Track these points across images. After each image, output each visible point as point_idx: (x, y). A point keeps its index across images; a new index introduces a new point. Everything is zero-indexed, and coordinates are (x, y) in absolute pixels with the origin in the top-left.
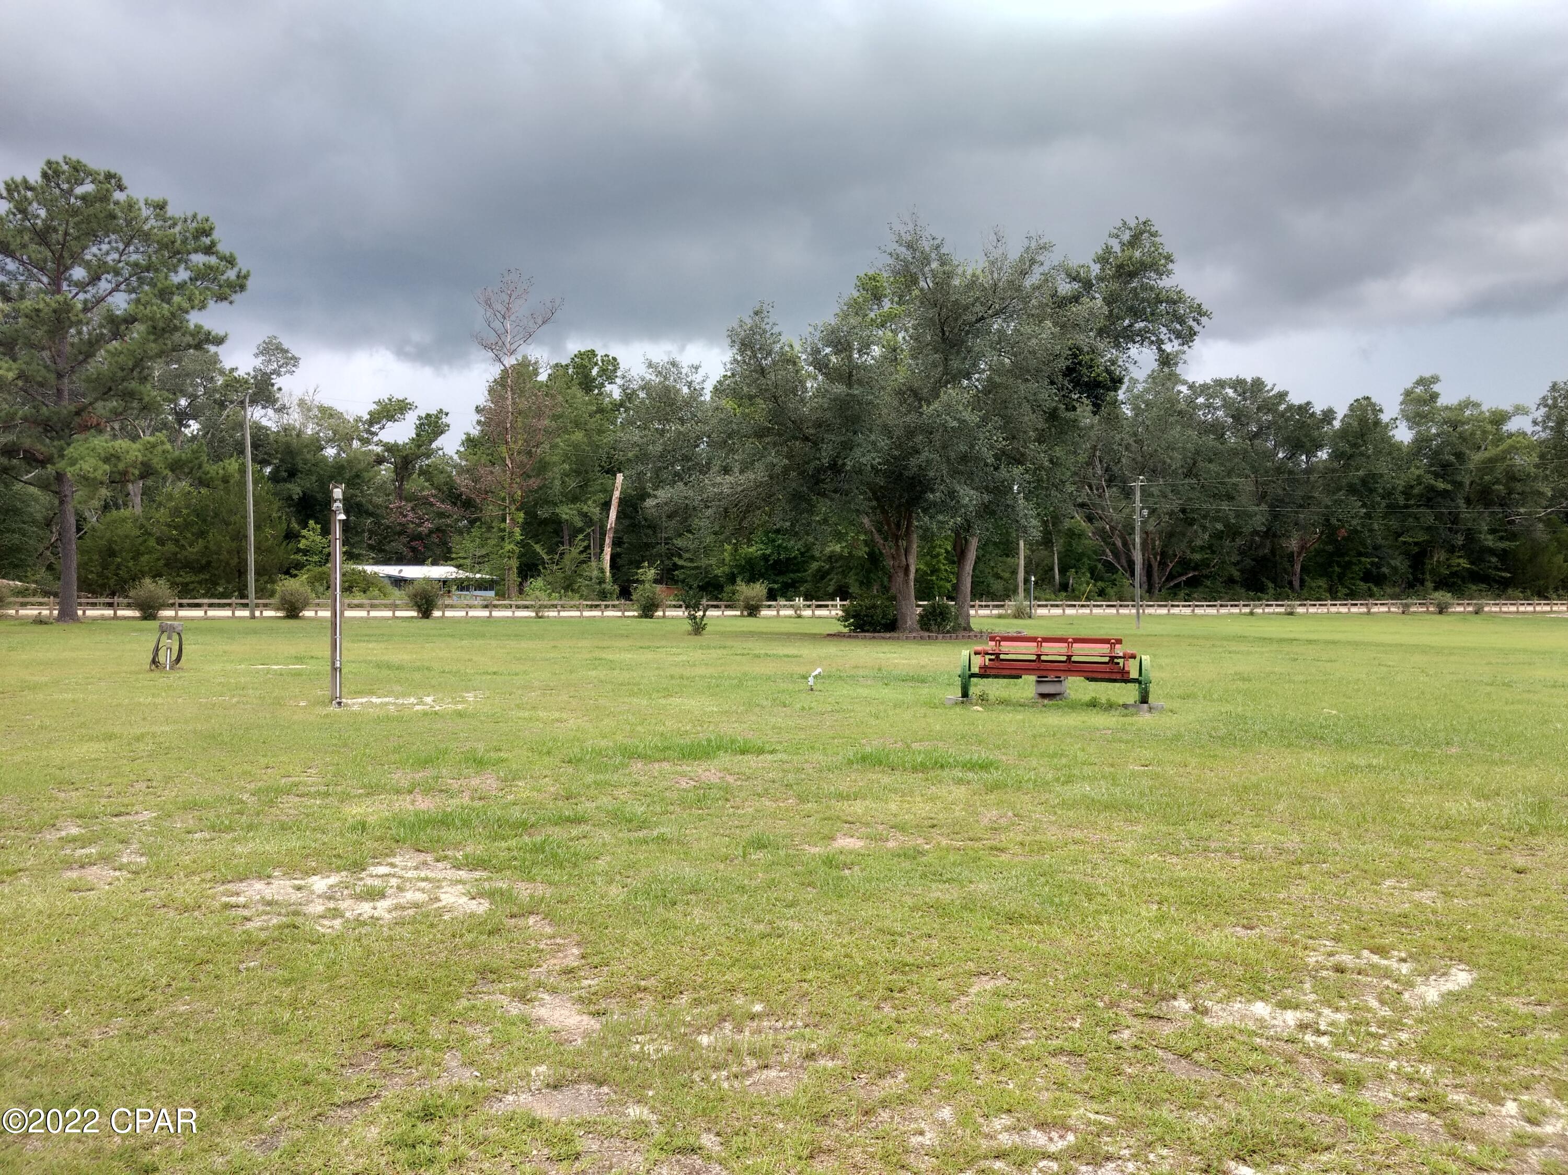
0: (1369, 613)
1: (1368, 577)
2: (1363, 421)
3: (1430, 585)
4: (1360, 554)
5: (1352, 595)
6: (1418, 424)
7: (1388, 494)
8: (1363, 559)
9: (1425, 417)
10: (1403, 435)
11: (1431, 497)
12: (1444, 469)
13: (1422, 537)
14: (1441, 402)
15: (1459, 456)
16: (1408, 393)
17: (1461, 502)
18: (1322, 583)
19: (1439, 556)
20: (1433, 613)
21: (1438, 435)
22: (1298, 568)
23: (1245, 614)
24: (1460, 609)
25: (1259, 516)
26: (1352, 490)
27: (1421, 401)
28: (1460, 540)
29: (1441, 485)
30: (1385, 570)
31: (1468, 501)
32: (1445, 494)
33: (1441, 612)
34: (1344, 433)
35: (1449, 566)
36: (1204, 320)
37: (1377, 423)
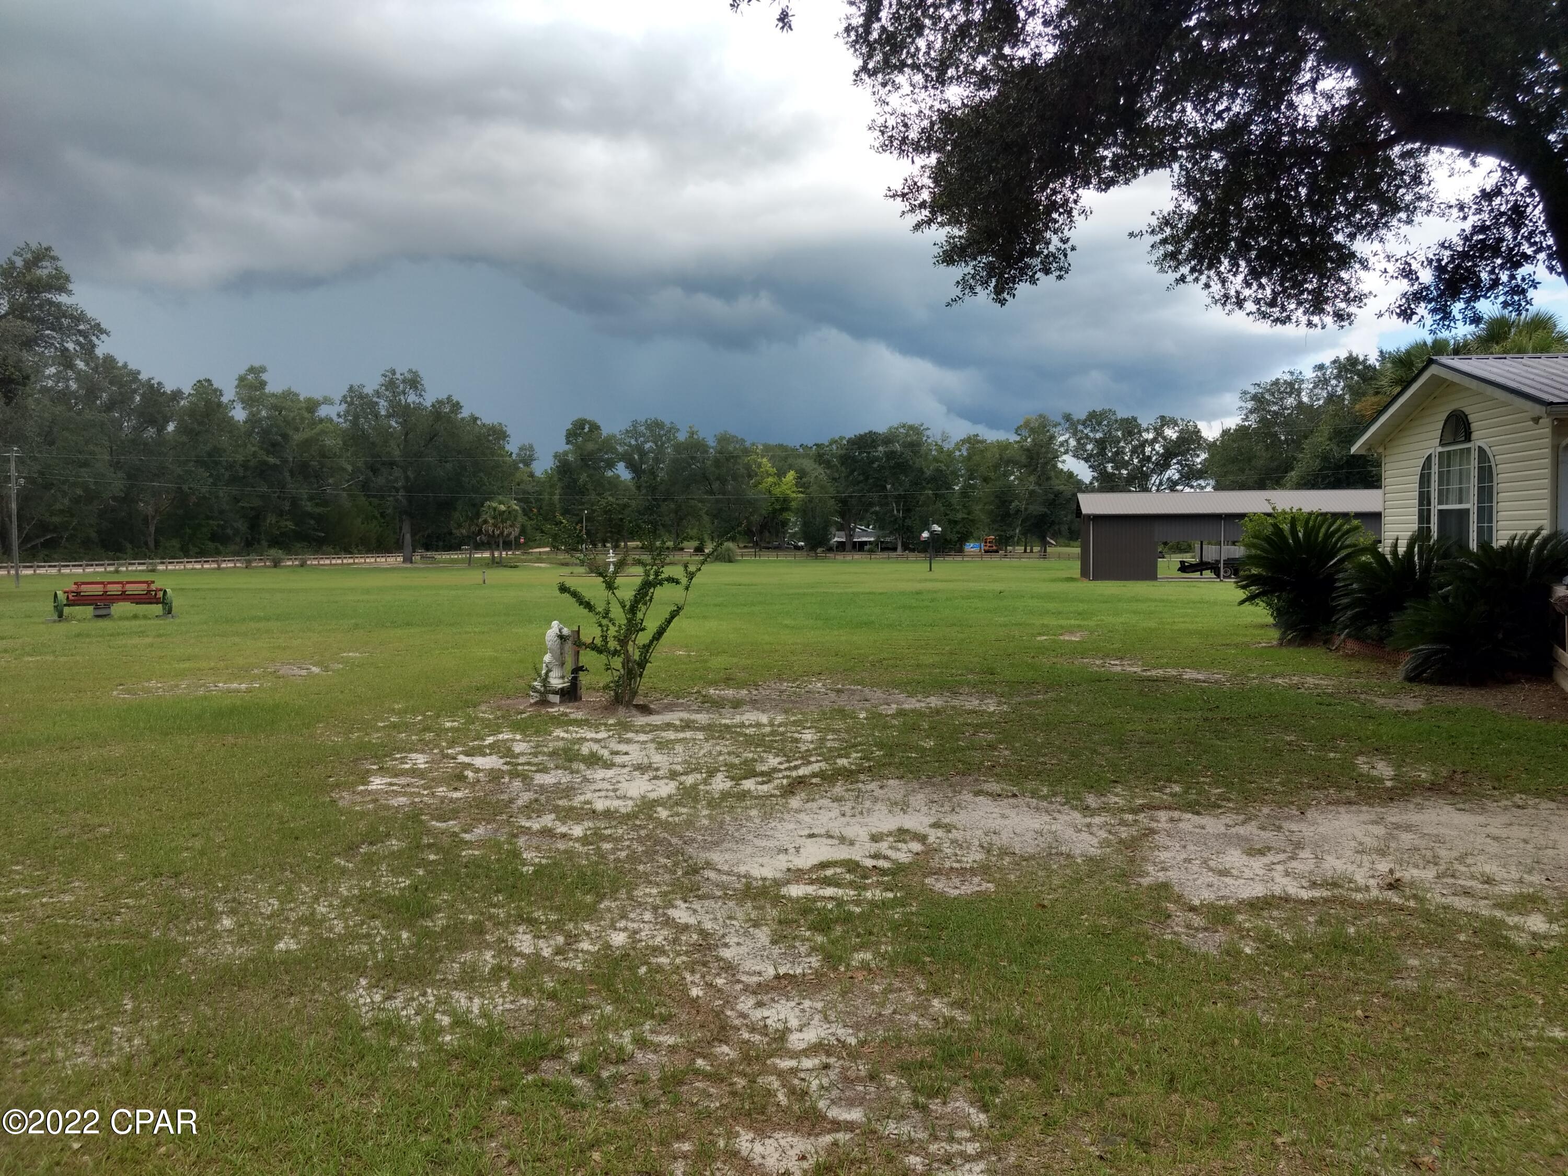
0: (219, 568)
1: (214, 537)
2: (208, 402)
3: (264, 543)
4: (208, 518)
5: (202, 554)
6: (251, 406)
7: (230, 466)
8: (211, 522)
9: (257, 401)
10: (239, 414)
11: (263, 471)
12: (273, 447)
13: (257, 503)
14: (269, 389)
15: (285, 436)
16: (242, 379)
17: (287, 474)
18: (175, 543)
19: (271, 519)
20: (269, 567)
21: (268, 418)
22: (152, 529)
23: (110, 572)
24: (290, 563)
25: (117, 484)
26: (200, 462)
27: (252, 387)
28: (287, 506)
29: (272, 460)
30: (229, 531)
31: (292, 475)
32: (275, 467)
33: (275, 566)
34: (192, 411)
35: (279, 528)
36: (103, 337)
37: (220, 405)
